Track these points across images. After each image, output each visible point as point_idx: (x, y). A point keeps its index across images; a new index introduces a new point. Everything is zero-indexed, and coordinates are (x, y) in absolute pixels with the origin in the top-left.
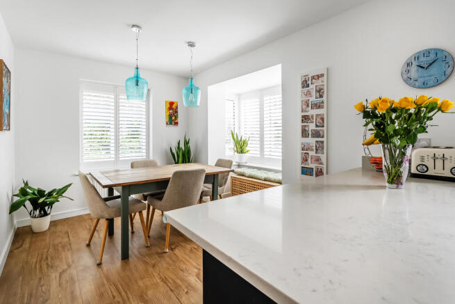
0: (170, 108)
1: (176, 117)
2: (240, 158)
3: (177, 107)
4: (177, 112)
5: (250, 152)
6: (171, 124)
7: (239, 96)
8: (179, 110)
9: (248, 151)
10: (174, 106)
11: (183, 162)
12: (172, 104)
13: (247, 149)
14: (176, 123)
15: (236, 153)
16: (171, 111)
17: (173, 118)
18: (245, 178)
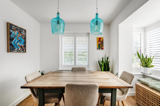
0: (99, 41)
1: (102, 46)
2: (145, 70)
3: (103, 40)
4: (103, 43)
5: (154, 67)
6: (99, 49)
7: (145, 29)
8: (104, 42)
9: (152, 66)
10: (101, 40)
11: (104, 71)
12: (100, 39)
13: (152, 64)
14: (103, 49)
15: (142, 67)
16: (100, 42)
17: (101, 46)
18: (148, 89)
